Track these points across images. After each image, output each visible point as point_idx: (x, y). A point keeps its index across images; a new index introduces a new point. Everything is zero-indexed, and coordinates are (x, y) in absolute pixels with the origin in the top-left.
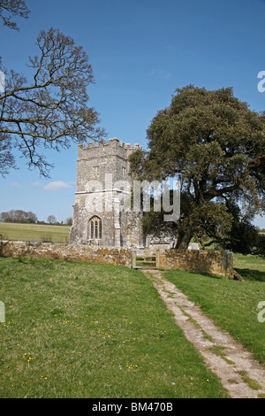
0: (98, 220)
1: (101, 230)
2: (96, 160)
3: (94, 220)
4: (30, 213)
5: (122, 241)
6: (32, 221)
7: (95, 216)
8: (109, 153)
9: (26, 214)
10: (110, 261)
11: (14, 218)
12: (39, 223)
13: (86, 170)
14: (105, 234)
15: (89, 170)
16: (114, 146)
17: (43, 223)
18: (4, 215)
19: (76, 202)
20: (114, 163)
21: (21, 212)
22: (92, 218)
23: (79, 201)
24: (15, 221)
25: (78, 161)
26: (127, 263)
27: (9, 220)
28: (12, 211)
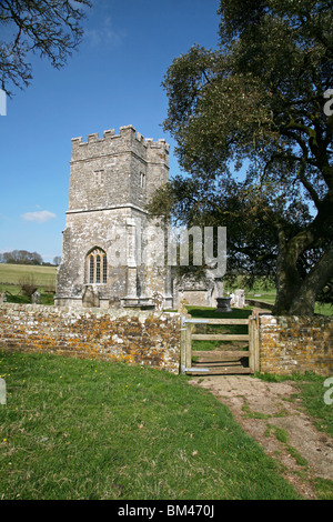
0: (101, 254)
1: (105, 270)
2: (99, 161)
3: (94, 254)
4: (35, 253)
5: (138, 288)
6: (37, 262)
7: (96, 248)
8: (120, 149)
9: (30, 254)
10: (117, 353)
11: (18, 258)
12: (44, 264)
13: (83, 177)
14: (113, 276)
15: (88, 176)
16: (128, 137)
17: (48, 265)
18: (6, 255)
19: (67, 225)
20: (128, 164)
21: (24, 253)
22: (92, 251)
23: (70, 225)
24: (18, 263)
25: (72, 163)
26: (166, 357)
27: (11, 261)
28: (15, 252)
